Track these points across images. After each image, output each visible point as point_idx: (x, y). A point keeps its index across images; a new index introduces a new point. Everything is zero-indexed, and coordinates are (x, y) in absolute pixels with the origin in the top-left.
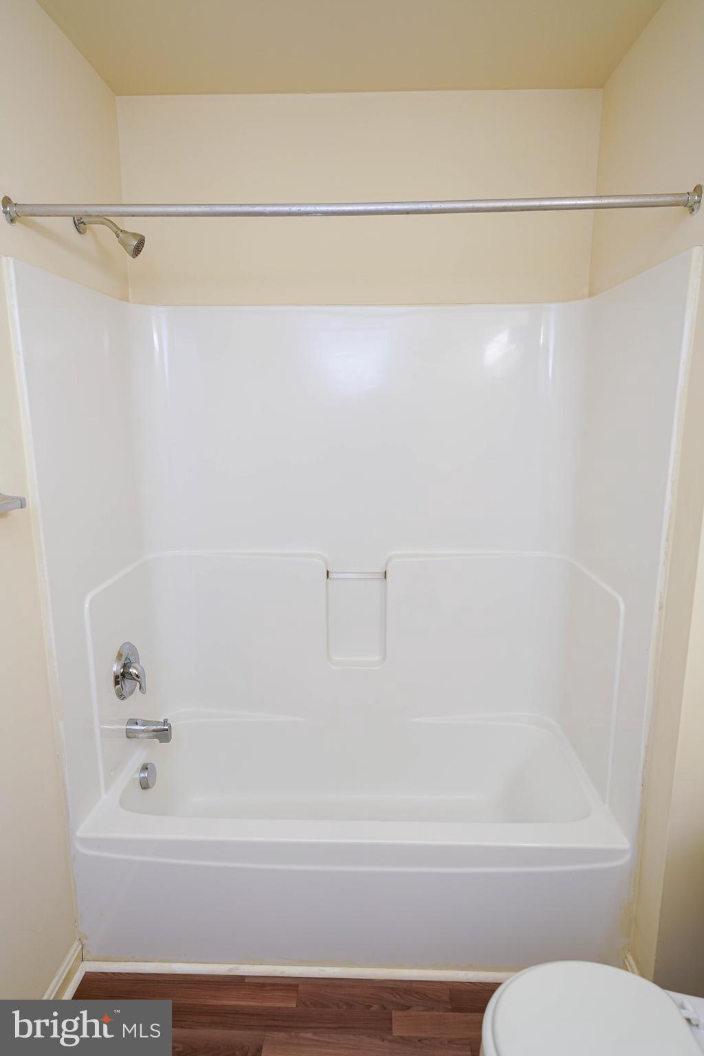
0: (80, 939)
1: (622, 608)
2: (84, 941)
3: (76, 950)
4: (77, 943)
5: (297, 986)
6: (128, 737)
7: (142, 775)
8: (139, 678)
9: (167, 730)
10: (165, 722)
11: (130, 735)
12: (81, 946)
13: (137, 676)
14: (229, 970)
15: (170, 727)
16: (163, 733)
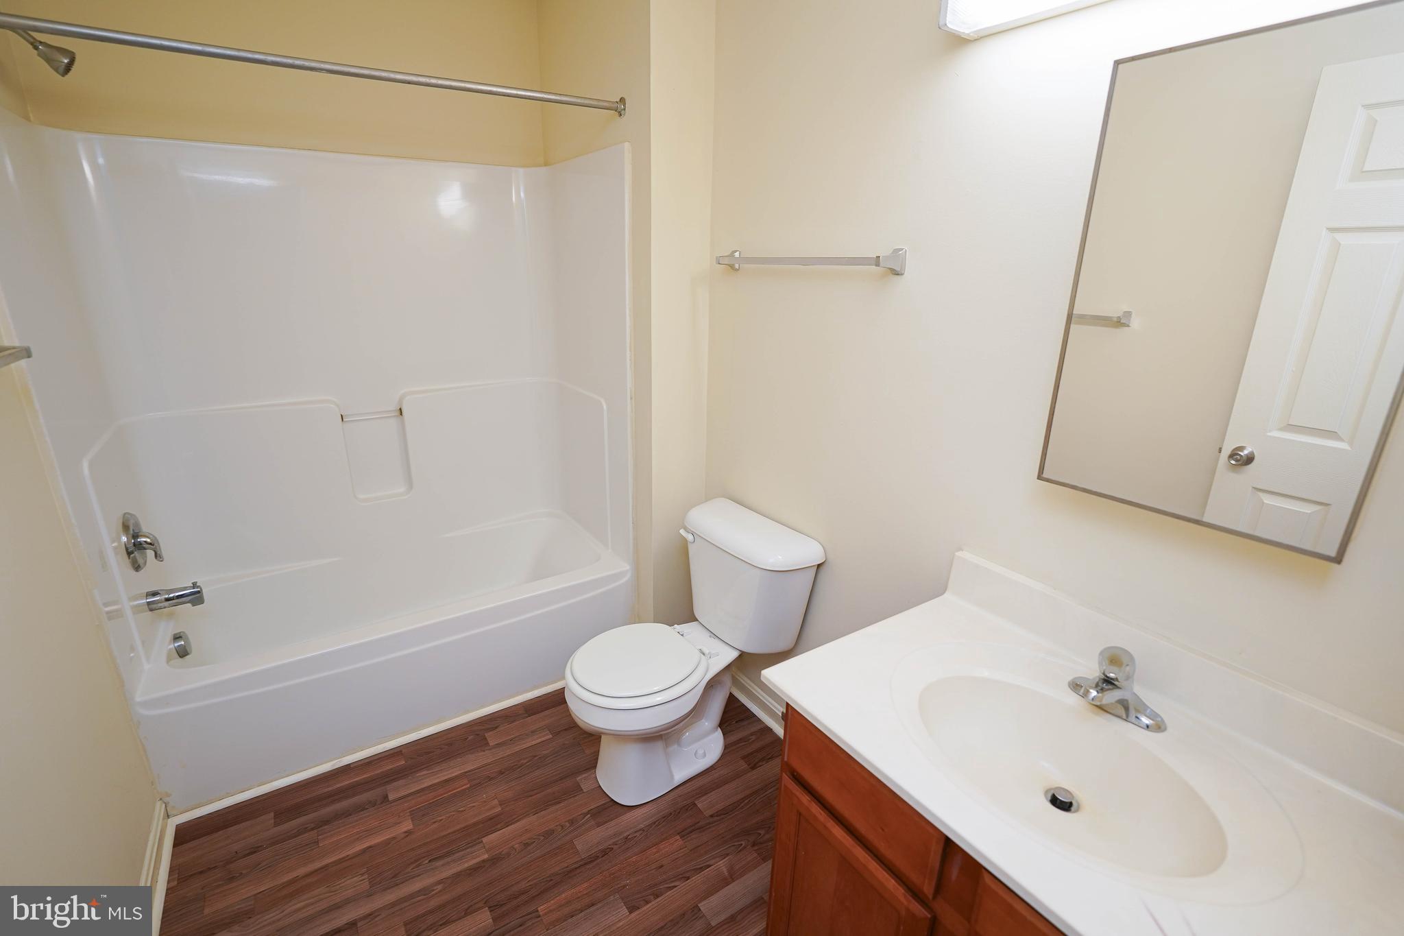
0: (161, 799)
1: (605, 407)
2: (166, 799)
3: (160, 810)
4: (158, 804)
5: (401, 751)
6: (151, 610)
7: (176, 645)
8: (153, 545)
9: (199, 592)
10: (195, 585)
11: (151, 607)
12: (164, 805)
13: (150, 544)
14: (333, 766)
15: (201, 588)
16: (196, 597)
